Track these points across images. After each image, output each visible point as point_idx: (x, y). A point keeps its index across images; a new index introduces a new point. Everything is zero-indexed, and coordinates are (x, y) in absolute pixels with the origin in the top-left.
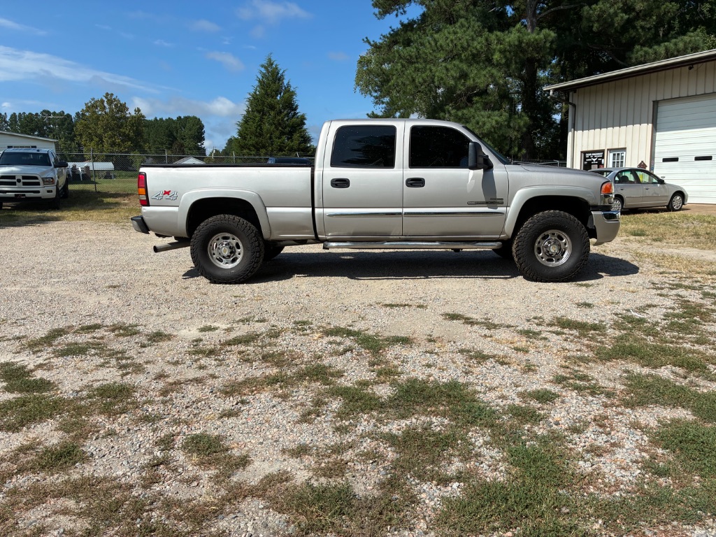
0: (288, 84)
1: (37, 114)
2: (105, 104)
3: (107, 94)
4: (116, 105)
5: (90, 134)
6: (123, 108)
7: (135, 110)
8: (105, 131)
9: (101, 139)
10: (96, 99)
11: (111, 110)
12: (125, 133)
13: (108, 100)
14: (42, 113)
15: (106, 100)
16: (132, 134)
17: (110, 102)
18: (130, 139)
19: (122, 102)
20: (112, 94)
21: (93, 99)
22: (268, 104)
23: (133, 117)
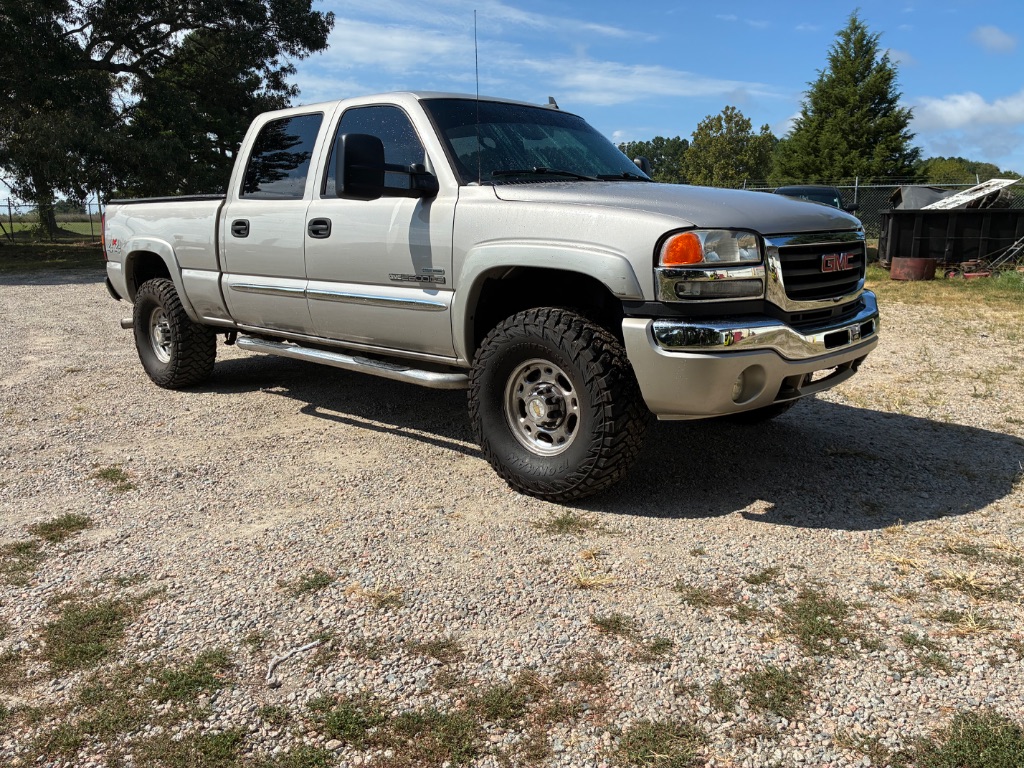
0: (885, 59)
1: (648, 142)
2: (723, 123)
3: (727, 108)
4: (737, 123)
5: (698, 164)
6: (745, 125)
7: (762, 128)
8: (717, 160)
9: (711, 171)
10: (712, 117)
11: (729, 130)
12: (742, 160)
13: (727, 117)
14: (654, 141)
15: (724, 116)
16: (752, 162)
17: (729, 119)
18: (748, 168)
19: (746, 118)
20: (733, 108)
21: (708, 117)
22: (837, 98)
23: (756, 138)
